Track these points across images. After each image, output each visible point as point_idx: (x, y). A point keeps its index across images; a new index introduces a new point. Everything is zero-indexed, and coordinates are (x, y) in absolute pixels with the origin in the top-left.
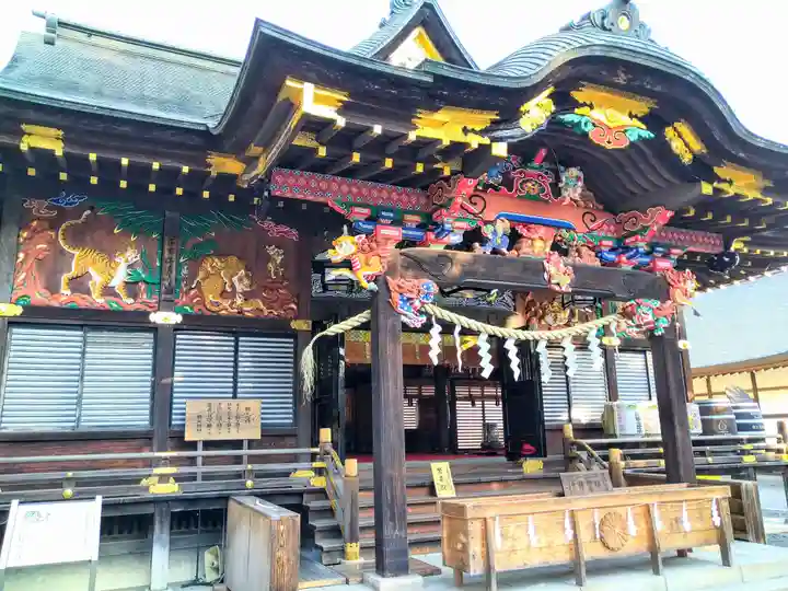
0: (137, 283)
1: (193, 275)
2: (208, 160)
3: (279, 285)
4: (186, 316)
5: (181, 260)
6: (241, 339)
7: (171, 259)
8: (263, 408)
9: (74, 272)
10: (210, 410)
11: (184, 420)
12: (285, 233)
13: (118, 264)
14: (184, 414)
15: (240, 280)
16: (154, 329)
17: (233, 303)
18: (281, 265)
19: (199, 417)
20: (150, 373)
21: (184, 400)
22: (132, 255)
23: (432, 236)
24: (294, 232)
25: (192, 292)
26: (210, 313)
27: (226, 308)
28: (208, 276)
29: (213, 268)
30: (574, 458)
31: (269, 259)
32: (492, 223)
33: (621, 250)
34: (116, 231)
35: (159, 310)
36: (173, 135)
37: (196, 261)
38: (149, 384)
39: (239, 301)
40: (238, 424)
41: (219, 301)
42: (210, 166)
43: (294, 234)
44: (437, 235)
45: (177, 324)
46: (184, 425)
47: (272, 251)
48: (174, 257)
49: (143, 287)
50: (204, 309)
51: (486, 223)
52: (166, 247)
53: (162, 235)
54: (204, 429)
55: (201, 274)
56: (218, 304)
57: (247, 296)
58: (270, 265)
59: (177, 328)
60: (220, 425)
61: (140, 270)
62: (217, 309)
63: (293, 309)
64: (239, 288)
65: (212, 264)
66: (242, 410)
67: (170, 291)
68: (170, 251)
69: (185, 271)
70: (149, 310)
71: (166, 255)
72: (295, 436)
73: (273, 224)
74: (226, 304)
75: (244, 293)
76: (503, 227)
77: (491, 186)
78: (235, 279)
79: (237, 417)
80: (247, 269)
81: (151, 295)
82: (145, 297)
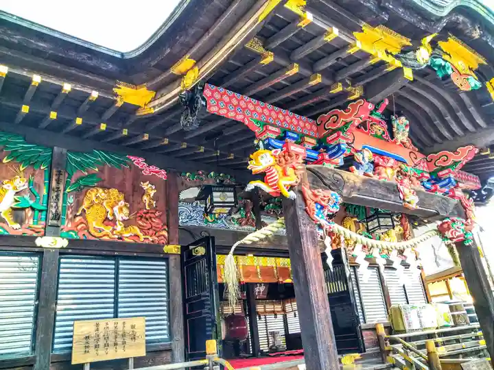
0: (23, 209)
1: (79, 204)
2: (115, 90)
3: (152, 215)
4: (71, 241)
5: (68, 190)
6: (121, 262)
7: (58, 188)
8: (147, 326)
10: (97, 330)
11: (71, 342)
12: (157, 172)
13: (5, 191)
14: (71, 337)
15: (121, 209)
16: (40, 253)
17: (114, 229)
18: (153, 199)
19: (87, 338)
20: (33, 296)
21: (71, 323)
22: (21, 183)
23: (327, 157)
24: (163, 172)
25: (78, 219)
26: (93, 238)
27: (108, 233)
28: (92, 204)
29: (97, 198)
30: (389, 351)
31: (143, 192)
33: (433, 182)
34: (5, 161)
35: (45, 235)
36: (89, 58)
37: (80, 192)
38: (32, 308)
39: (119, 227)
40: (124, 343)
41: (102, 227)
42: (116, 95)
43: (162, 175)
44: (331, 156)
45: (62, 248)
46: (71, 348)
47: (146, 186)
48: (62, 187)
49: (30, 213)
50: (87, 235)
51: (357, 151)
52: (54, 178)
53: (50, 168)
54: (92, 350)
55: (86, 204)
56: (101, 231)
57: (127, 223)
58: (145, 198)
59: (63, 253)
60: (106, 345)
61: (27, 197)
62: (100, 235)
63: (163, 236)
64: (119, 217)
65: (95, 194)
66: (128, 329)
67: (57, 217)
68: (58, 181)
69: (71, 200)
70: (35, 235)
71: (54, 184)
72: (170, 350)
73: (146, 165)
74: (108, 230)
75: (124, 221)
78: (116, 209)
79: (124, 335)
80: (126, 200)
81: (37, 221)
82: (31, 222)
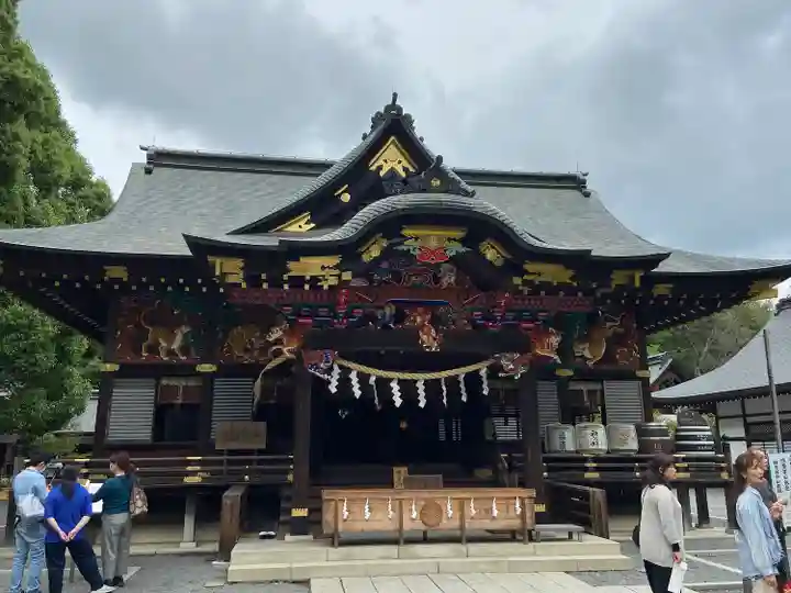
9: (149, 341)
10: (232, 428)
13: (175, 334)
22: (185, 328)
27: (247, 359)
28: (235, 339)
29: (237, 333)
32: (382, 308)
35: (202, 363)
45: (214, 371)
50: (232, 362)
51: (378, 308)
55: (230, 338)
56: (241, 357)
61: (189, 338)
64: (256, 345)
65: (237, 330)
69: (220, 337)
76: (389, 311)
77: (384, 282)
78: (253, 340)
81: (197, 353)
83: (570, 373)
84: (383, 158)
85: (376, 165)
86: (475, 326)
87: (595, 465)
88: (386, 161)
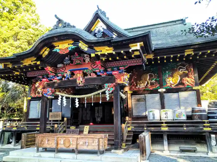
10: (53, 114)
40: (58, 117)
46: (49, 117)
54: (52, 118)
66: (58, 114)
76: (69, 73)
77: (68, 64)
83: (164, 90)
84: (96, 26)
85: (94, 29)
86: (98, 76)
87: (166, 125)
88: (97, 28)
